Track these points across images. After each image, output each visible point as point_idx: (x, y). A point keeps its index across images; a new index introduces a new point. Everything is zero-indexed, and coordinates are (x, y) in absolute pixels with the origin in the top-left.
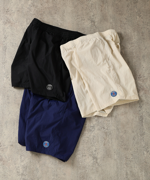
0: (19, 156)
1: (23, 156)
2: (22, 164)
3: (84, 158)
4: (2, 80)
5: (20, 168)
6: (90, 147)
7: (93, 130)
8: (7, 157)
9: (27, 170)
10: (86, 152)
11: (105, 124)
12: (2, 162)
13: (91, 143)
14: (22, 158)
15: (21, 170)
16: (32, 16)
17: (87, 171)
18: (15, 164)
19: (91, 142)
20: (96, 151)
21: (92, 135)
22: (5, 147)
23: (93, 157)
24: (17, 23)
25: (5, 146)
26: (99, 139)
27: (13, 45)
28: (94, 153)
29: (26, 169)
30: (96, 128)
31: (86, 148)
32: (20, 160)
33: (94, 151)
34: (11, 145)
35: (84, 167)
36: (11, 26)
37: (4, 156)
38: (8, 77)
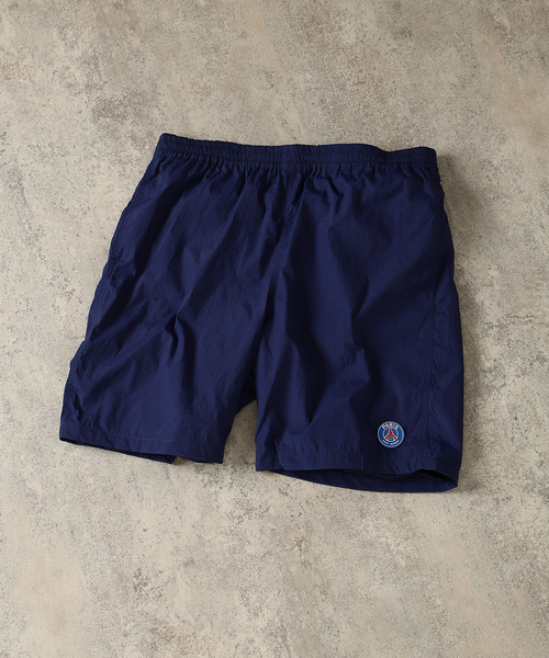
0: (236, 596)
1: (253, 590)
2: (261, 623)
3: (506, 509)
4: (52, 309)
5: (256, 644)
6: (513, 456)
7: (498, 383)
8: (190, 618)
9: (290, 642)
10: (505, 481)
11: (542, 341)
12: (175, 646)
13: (513, 439)
14: (252, 601)
15: (263, 649)
16: (77, 11)
17: (539, 559)
18: (232, 635)
19: (510, 436)
20: (542, 463)
21: (504, 402)
22: (166, 579)
23: (540, 492)
24: (25, 57)
25: (165, 576)
26: (538, 410)
27: (43, 155)
28: (540, 473)
29: (284, 637)
30: (511, 371)
31: (499, 468)
32: (245, 609)
33: (535, 468)
34: (186, 565)
35: (522, 548)
36: (7, 78)
37: (172, 616)
38: (69, 289)
